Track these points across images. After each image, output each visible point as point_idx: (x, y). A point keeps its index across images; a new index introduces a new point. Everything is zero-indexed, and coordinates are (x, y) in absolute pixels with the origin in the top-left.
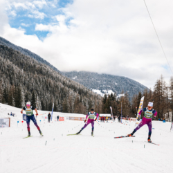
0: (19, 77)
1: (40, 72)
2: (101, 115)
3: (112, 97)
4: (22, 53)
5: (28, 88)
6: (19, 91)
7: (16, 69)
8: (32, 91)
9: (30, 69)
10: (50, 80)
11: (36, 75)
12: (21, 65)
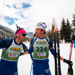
0: (5, 34)
1: (10, 32)
2: (26, 42)
3: (28, 38)
4: (5, 28)
5: (7, 36)
6: (5, 37)
7: (4, 32)
8: (8, 37)
9: (7, 32)
10: (13, 34)
11: (9, 33)
12: (5, 31)
